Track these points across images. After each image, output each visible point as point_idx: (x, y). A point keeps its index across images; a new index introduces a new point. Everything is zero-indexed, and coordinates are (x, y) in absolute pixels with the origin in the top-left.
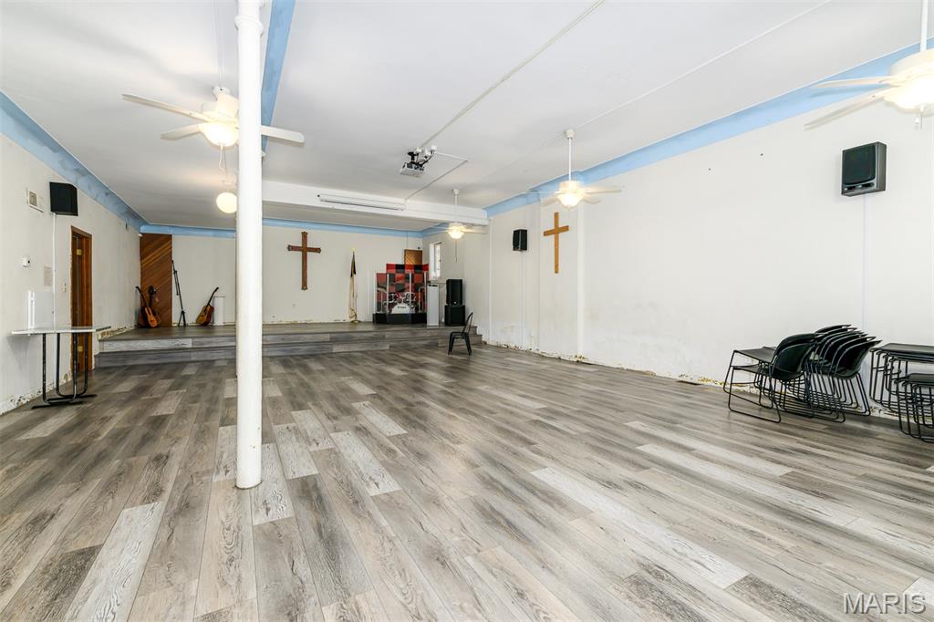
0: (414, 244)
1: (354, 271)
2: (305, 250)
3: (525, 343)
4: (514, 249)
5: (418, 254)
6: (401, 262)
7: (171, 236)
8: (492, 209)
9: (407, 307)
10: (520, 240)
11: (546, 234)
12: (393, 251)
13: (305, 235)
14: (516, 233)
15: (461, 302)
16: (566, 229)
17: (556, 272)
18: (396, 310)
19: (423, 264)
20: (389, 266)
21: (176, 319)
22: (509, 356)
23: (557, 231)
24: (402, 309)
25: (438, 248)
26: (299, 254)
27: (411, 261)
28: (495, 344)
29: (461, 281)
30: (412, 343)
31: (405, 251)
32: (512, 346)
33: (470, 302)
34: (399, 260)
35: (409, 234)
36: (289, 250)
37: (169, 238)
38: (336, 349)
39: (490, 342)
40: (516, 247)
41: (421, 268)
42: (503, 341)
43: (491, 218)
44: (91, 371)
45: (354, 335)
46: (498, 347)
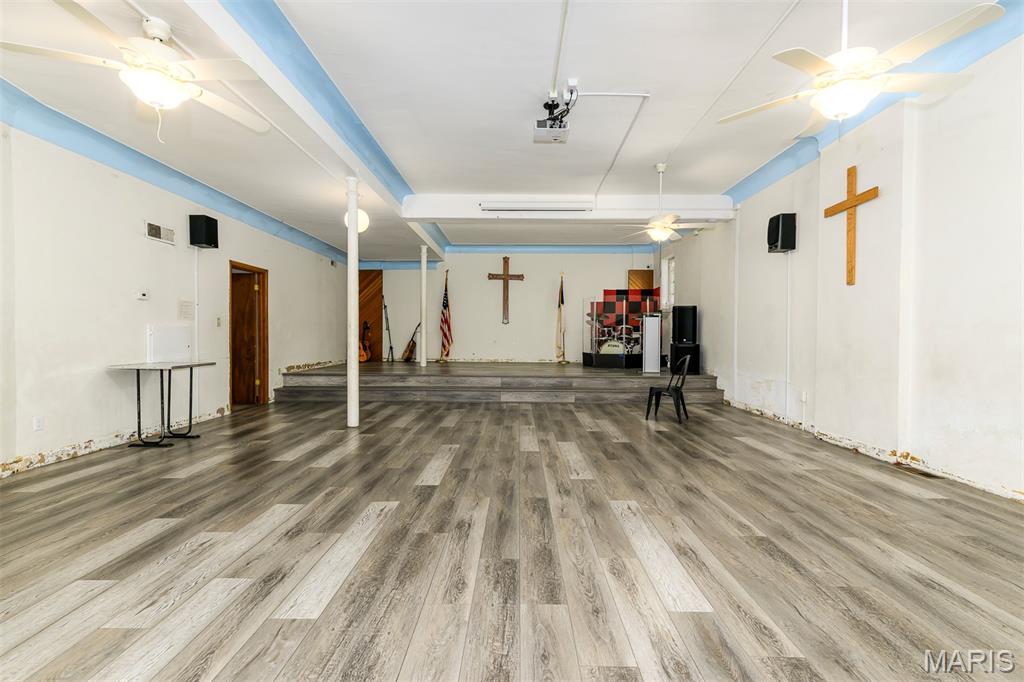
0: (641, 262)
1: (562, 301)
2: (506, 277)
3: (790, 414)
4: (771, 250)
5: (648, 275)
6: (623, 286)
7: (381, 271)
8: (738, 189)
9: (621, 345)
10: (782, 233)
11: (830, 212)
12: (614, 273)
13: (506, 260)
14: (774, 223)
15: (694, 340)
16: (873, 194)
17: (850, 282)
18: (606, 350)
19: (655, 287)
20: (607, 292)
21: (385, 354)
22: (750, 434)
23: (854, 202)
24: (615, 348)
25: (673, 264)
26: (500, 283)
27: (638, 286)
28: (743, 407)
29: (695, 308)
30: (607, 396)
31: (629, 271)
32: (769, 413)
33: (707, 340)
34: (622, 284)
35: (635, 249)
36: (490, 279)
37: (380, 273)
38: (506, 397)
39: (736, 403)
40: (772, 244)
41: (652, 293)
42: (754, 405)
43: (739, 206)
44: (268, 405)
45: (532, 380)
46: (748, 413)
